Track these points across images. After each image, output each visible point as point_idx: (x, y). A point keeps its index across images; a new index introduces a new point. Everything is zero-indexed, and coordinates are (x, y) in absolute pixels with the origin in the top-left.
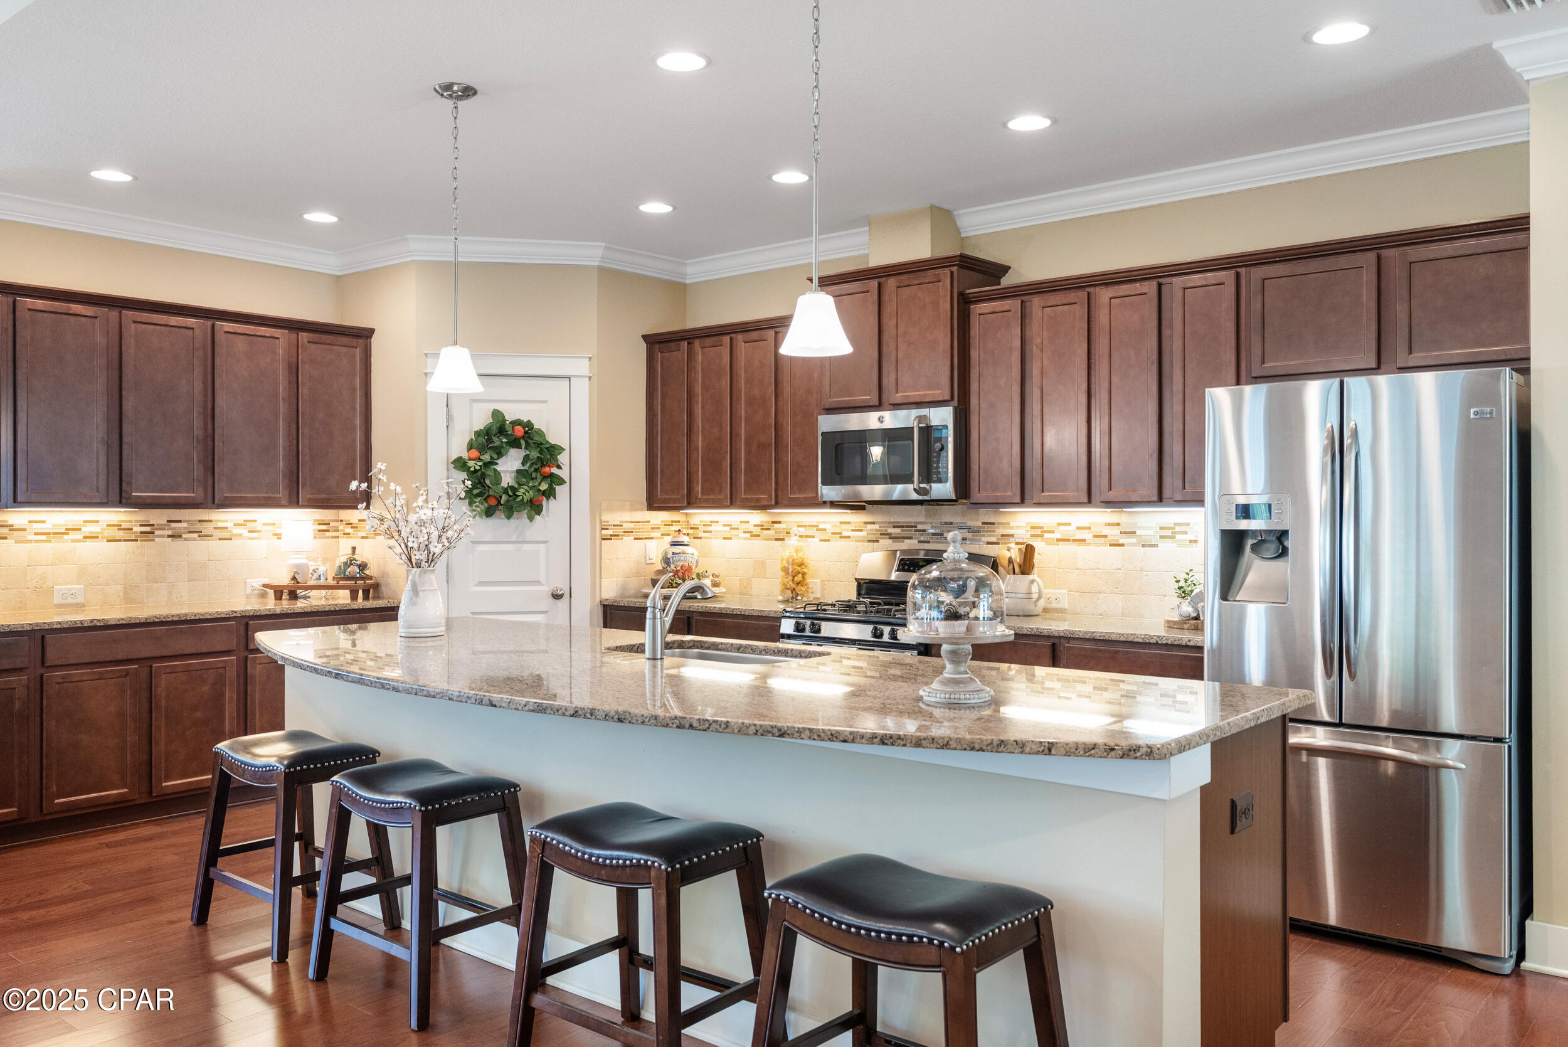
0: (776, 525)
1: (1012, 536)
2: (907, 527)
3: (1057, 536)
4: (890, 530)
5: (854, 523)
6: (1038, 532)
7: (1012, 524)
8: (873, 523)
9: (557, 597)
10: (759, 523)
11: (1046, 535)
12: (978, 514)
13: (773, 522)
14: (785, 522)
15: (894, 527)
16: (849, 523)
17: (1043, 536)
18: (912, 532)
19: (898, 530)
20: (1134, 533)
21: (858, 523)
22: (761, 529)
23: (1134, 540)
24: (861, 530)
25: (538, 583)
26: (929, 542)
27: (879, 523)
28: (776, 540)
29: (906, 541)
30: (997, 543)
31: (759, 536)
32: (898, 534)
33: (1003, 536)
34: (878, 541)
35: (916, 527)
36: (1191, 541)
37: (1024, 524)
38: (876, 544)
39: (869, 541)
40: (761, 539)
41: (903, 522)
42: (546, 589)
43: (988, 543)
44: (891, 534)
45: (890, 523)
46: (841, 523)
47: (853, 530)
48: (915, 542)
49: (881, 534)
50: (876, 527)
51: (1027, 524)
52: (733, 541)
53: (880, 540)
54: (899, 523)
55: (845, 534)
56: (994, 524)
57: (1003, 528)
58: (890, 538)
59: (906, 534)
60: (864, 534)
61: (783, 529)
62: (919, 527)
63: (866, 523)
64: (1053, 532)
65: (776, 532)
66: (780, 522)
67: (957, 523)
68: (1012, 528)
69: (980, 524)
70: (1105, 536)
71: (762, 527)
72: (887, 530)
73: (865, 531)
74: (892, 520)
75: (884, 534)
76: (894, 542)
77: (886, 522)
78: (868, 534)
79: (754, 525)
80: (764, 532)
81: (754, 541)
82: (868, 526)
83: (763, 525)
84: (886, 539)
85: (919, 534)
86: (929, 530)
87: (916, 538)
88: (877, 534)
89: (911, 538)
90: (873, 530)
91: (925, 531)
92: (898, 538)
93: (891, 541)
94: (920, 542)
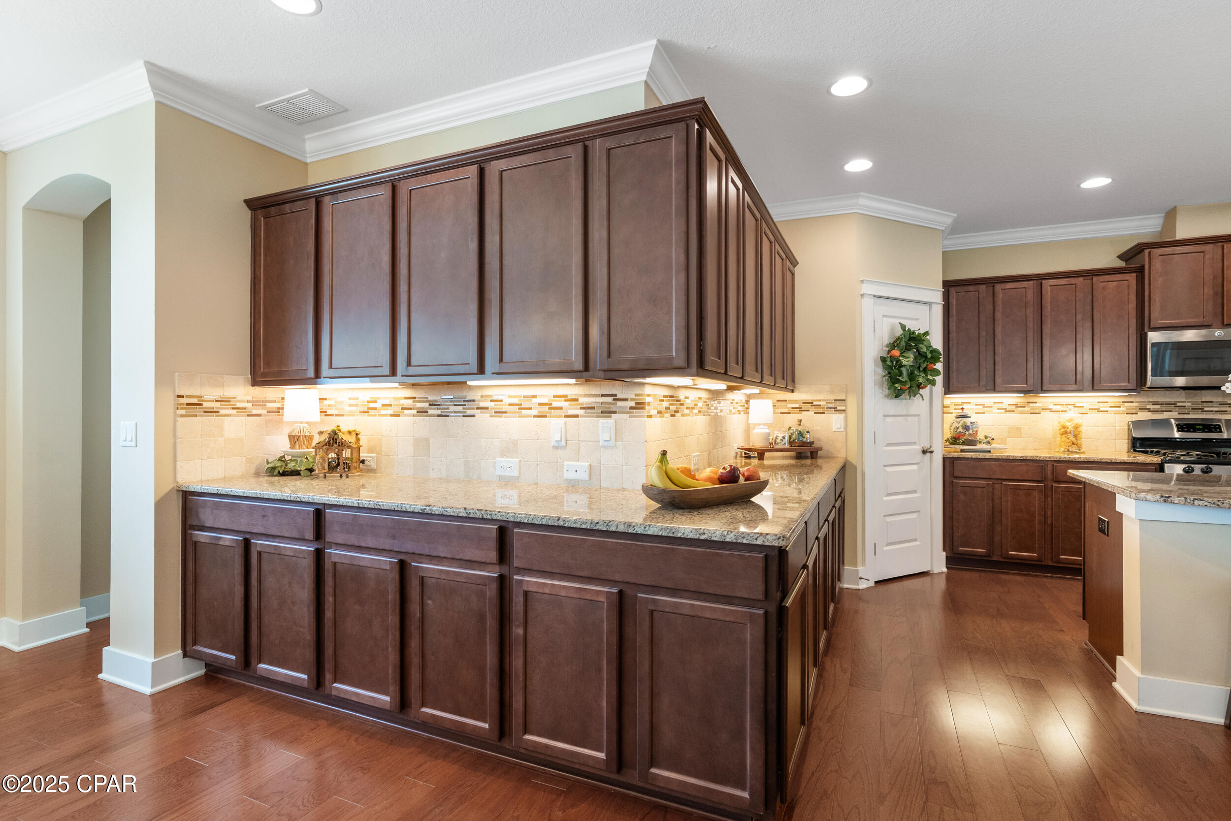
0: (1031, 404)
2: (1167, 404)
4: (1148, 407)
5: (1111, 402)
8: (1132, 402)
9: (924, 452)
10: (1014, 403)
13: (1027, 402)
14: (1040, 402)
15: (1154, 404)
16: (1107, 402)
18: (1171, 408)
19: (1158, 406)
22: (1016, 407)
24: (1120, 407)
25: (914, 443)
28: (1031, 413)
29: (1165, 413)
31: (1014, 411)
32: (1156, 408)
34: (1137, 414)
35: (1176, 404)
38: (1134, 415)
39: (1127, 414)
40: (1016, 413)
41: (1162, 401)
42: (918, 448)
44: (1149, 409)
45: (1148, 402)
46: (1098, 402)
47: (1110, 407)
48: (1175, 413)
49: (1140, 409)
50: (1135, 404)
53: (1139, 413)
54: (1159, 401)
55: (1102, 409)
58: (1149, 411)
59: (1165, 408)
60: (1122, 409)
61: (1039, 407)
62: (1180, 404)
63: (1123, 402)
65: (1030, 409)
66: (1036, 403)
71: (1017, 406)
72: (1146, 407)
73: (1123, 407)
74: (1151, 400)
75: (1142, 409)
76: (1152, 414)
77: (1145, 402)
78: (1126, 409)
79: (1009, 405)
80: (1019, 409)
81: (1008, 414)
82: (1126, 404)
83: (1017, 405)
84: (1146, 412)
85: (1179, 409)
86: (1189, 406)
87: (1176, 411)
88: (1136, 409)
89: (1171, 411)
90: (1132, 406)
91: (1184, 406)
92: (1158, 411)
93: (1150, 413)
94: (1179, 413)
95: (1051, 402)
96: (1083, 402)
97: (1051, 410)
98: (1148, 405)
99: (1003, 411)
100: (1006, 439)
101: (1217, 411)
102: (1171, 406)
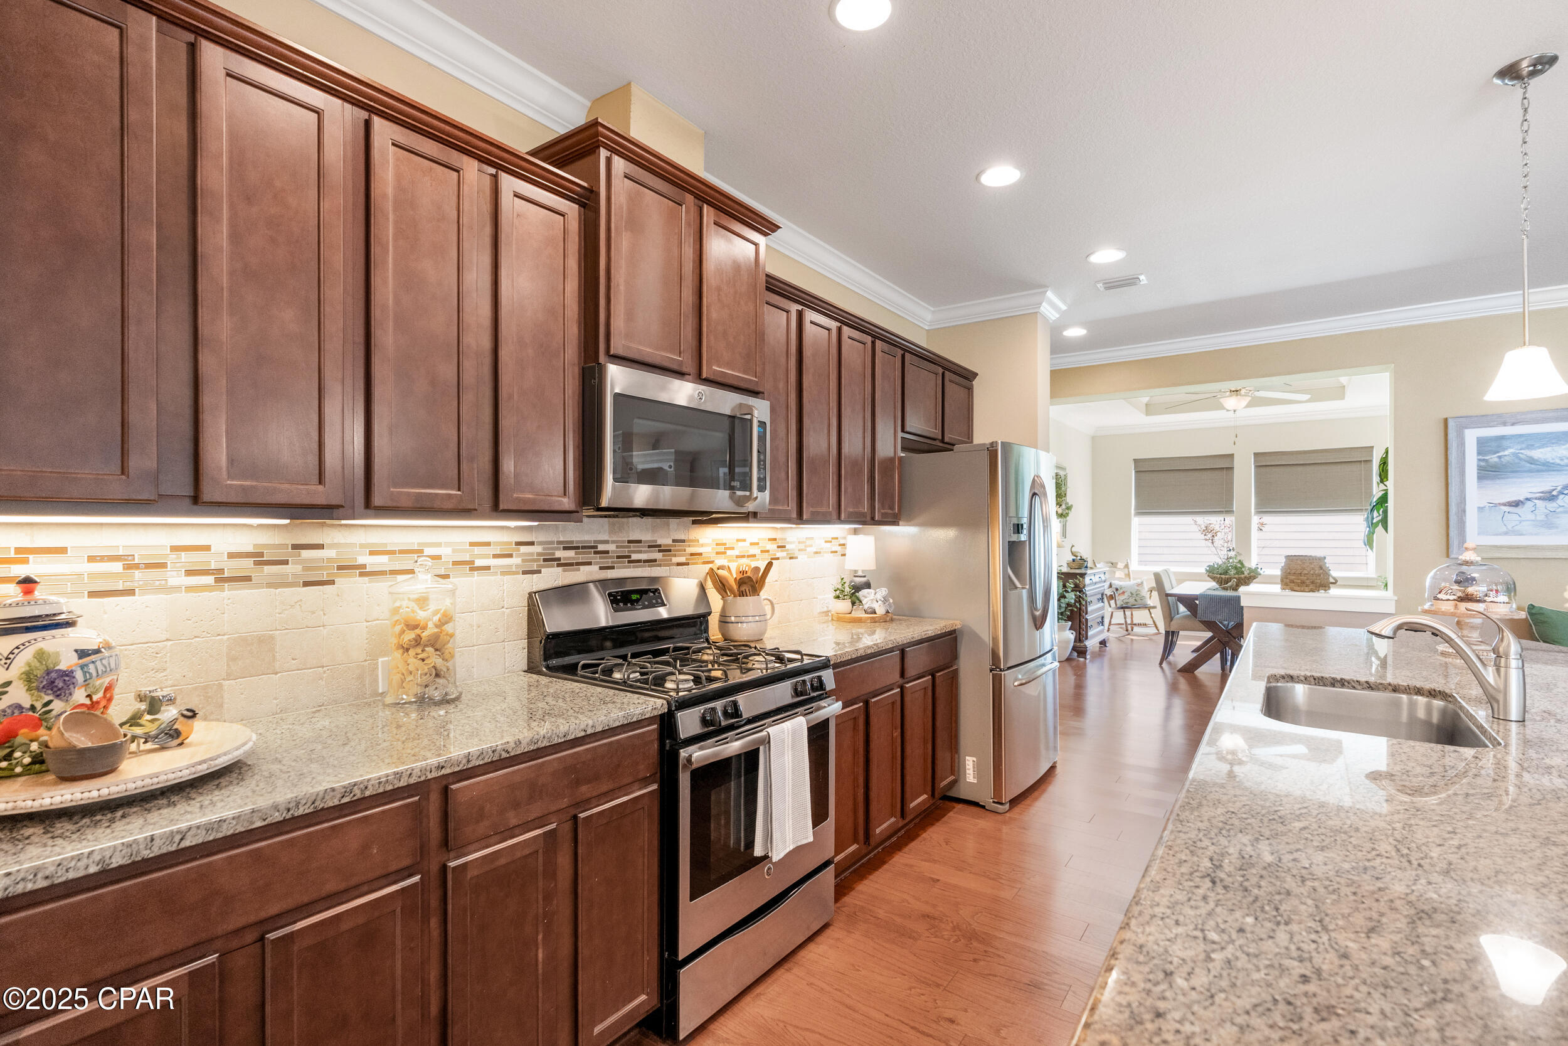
0: (306, 554)
1: (701, 554)
2: (583, 547)
3: (736, 552)
4: (559, 554)
6: (721, 549)
7: (701, 542)
8: (532, 543)
10: (250, 549)
11: (729, 552)
12: (669, 529)
13: (295, 547)
14: (332, 546)
15: (565, 548)
16: (488, 544)
17: (725, 553)
18: (591, 557)
19: (571, 554)
20: (784, 547)
21: (510, 543)
22: (256, 563)
23: (784, 554)
24: (510, 556)
26: (613, 568)
27: (540, 543)
28: (306, 584)
29: (582, 568)
30: (687, 564)
31: (248, 579)
32: (569, 558)
33: (692, 555)
34: (539, 572)
35: (596, 547)
36: (816, 553)
37: (709, 541)
38: (535, 575)
39: (524, 573)
40: (259, 586)
41: (578, 542)
43: (679, 564)
44: (559, 559)
45: (559, 543)
46: (472, 544)
47: (495, 556)
48: (595, 568)
49: (545, 560)
51: (713, 540)
52: (136, 598)
53: (543, 570)
54: (572, 542)
55: (479, 563)
56: (683, 541)
57: (693, 546)
58: (558, 565)
59: (581, 558)
60: (515, 561)
61: (329, 560)
62: (601, 547)
63: (519, 544)
64: (733, 548)
65: (305, 569)
66: (320, 547)
67: (646, 542)
68: (702, 545)
69: (670, 542)
70: (768, 551)
71: (259, 558)
72: (554, 554)
73: (518, 556)
74: (561, 539)
75: (550, 560)
76: (564, 571)
77: (552, 543)
78: (523, 561)
79: (231, 555)
80: (267, 569)
81: (229, 593)
82: (523, 549)
83: (261, 554)
84: (552, 566)
85: (600, 558)
86: (613, 552)
87: (596, 563)
88: (538, 560)
89: (590, 564)
90: (532, 554)
91: (607, 552)
92: (571, 564)
93: (560, 569)
94: (601, 568)
95: (362, 546)
96: (438, 545)
97: (363, 571)
98: (558, 549)
99: (209, 580)
100: (220, 686)
101: (646, 561)
102: (590, 553)
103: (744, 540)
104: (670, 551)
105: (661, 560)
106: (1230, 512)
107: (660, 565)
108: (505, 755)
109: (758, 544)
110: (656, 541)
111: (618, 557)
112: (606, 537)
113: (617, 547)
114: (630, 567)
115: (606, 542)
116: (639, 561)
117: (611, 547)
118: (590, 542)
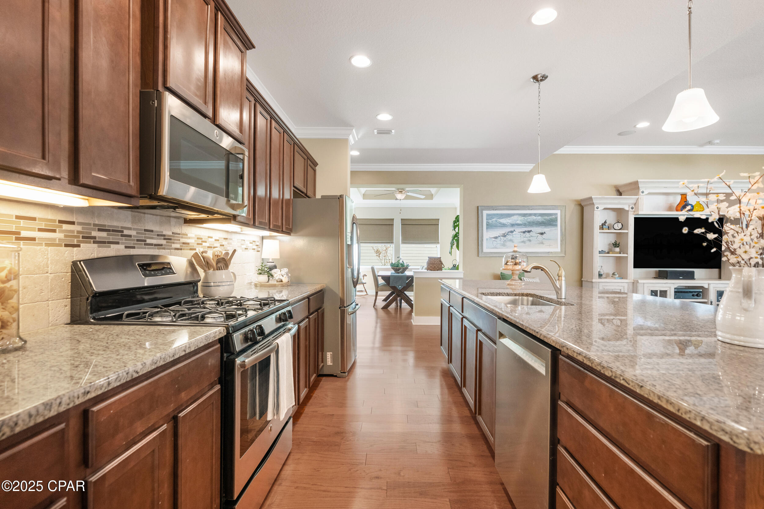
1: (188, 244)
2: (113, 231)
4: (94, 234)
6: (200, 242)
7: (189, 235)
8: (73, 223)
11: (204, 244)
12: (170, 225)
15: (99, 230)
17: (201, 244)
18: (117, 238)
19: (104, 234)
21: (54, 221)
24: (54, 231)
26: (134, 248)
27: (80, 224)
29: (112, 246)
30: (181, 249)
32: (102, 238)
33: (184, 243)
34: (78, 246)
36: (246, 249)
37: (193, 236)
38: (75, 249)
39: (66, 245)
41: (109, 226)
43: (175, 249)
44: (95, 238)
45: (95, 225)
48: (121, 247)
49: (83, 237)
50: (76, 228)
51: (196, 235)
53: (82, 245)
54: (105, 226)
55: (24, 234)
56: (179, 234)
57: (185, 238)
58: (94, 242)
59: (111, 238)
60: (58, 236)
62: (126, 232)
63: (61, 222)
64: (205, 242)
67: (157, 232)
68: (189, 238)
69: (171, 234)
72: (90, 233)
73: (60, 232)
74: (97, 222)
75: (87, 238)
76: (99, 247)
77: (90, 224)
78: (66, 236)
82: (65, 227)
84: (90, 243)
85: (126, 240)
86: (134, 236)
87: (122, 244)
88: (78, 237)
89: (117, 243)
90: (73, 231)
91: (130, 236)
92: (104, 242)
93: (96, 245)
94: (126, 247)
98: (94, 230)
101: (156, 245)
102: (118, 235)
103: (212, 238)
104: (170, 239)
105: (165, 245)
106: (392, 243)
107: (164, 249)
108: (136, 375)
109: (218, 240)
110: (162, 232)
111: (138, 240)
112: (129, 225)
113: (137, 233)
114: (145, 248)
115: (129, 229)
116: (151, 245)
117: (133, 233)
118: (118, 227)
